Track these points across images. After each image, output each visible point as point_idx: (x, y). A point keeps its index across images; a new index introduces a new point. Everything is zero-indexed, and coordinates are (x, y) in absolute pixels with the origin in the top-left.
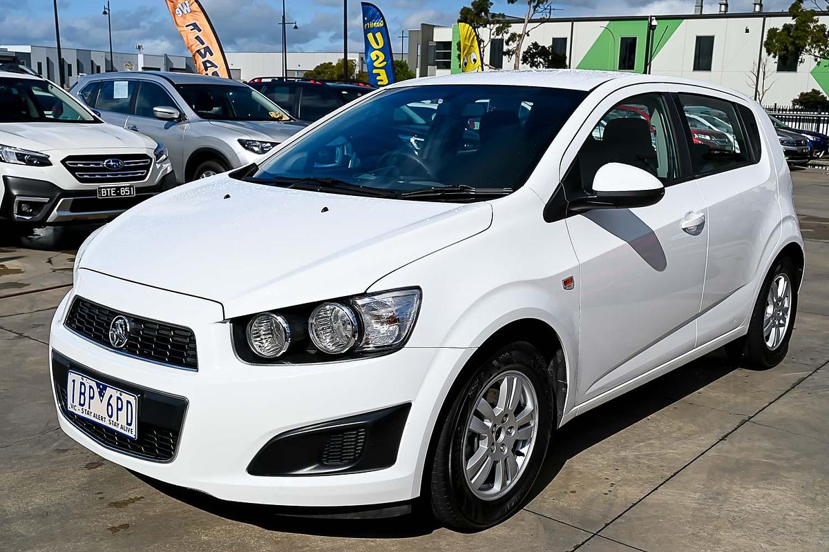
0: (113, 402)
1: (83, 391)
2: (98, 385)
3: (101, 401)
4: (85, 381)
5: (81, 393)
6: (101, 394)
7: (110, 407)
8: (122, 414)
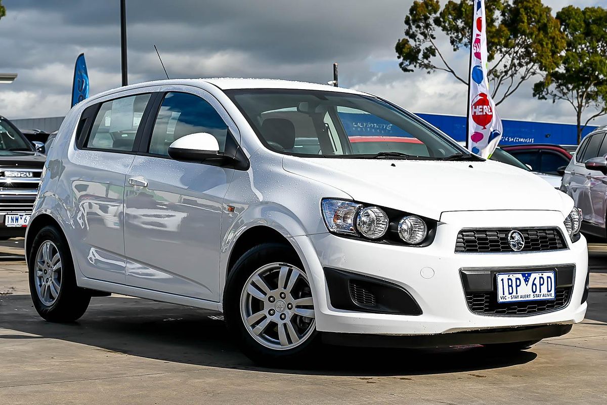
0: (537, 282)
1: (510, 284)
2: (523, 275)
3: (527, 285)
4: (511, 276)
5: (509, 286)
6: (526, 280)
7: (534, 286)
8: (544, 288)
